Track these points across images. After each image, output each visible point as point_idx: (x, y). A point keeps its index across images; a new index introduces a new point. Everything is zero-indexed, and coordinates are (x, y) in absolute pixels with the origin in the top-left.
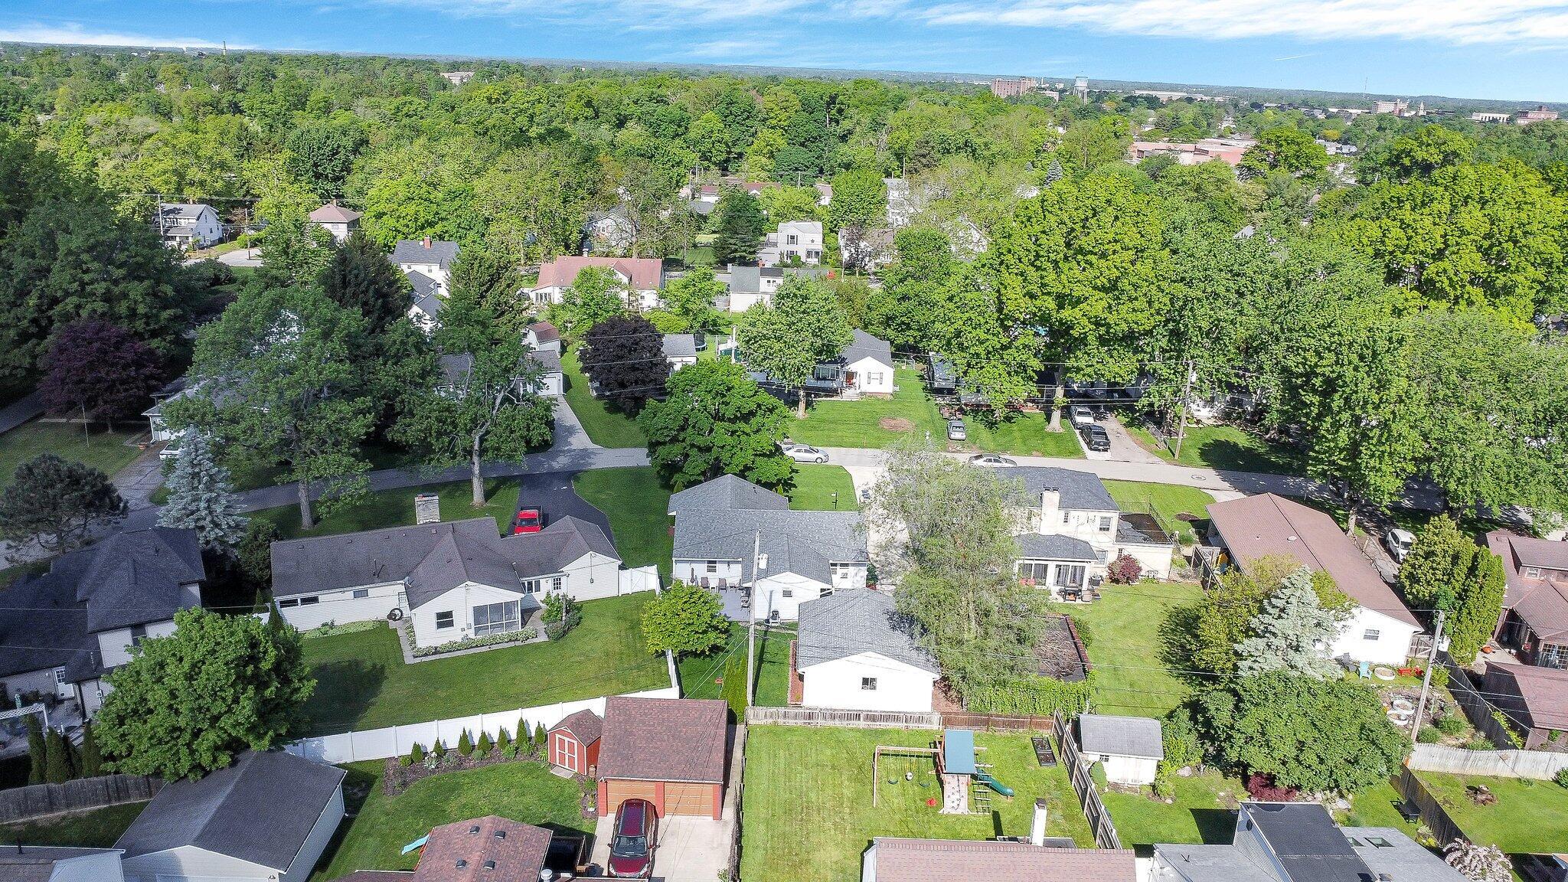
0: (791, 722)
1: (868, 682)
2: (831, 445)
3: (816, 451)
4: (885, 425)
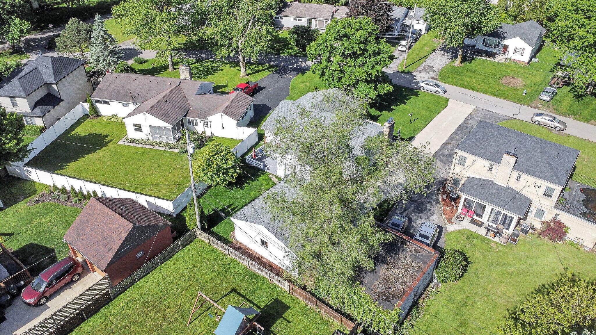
1: (264, 243)
2: (457, 85)
3: (438, 86)
4: (504, 81)
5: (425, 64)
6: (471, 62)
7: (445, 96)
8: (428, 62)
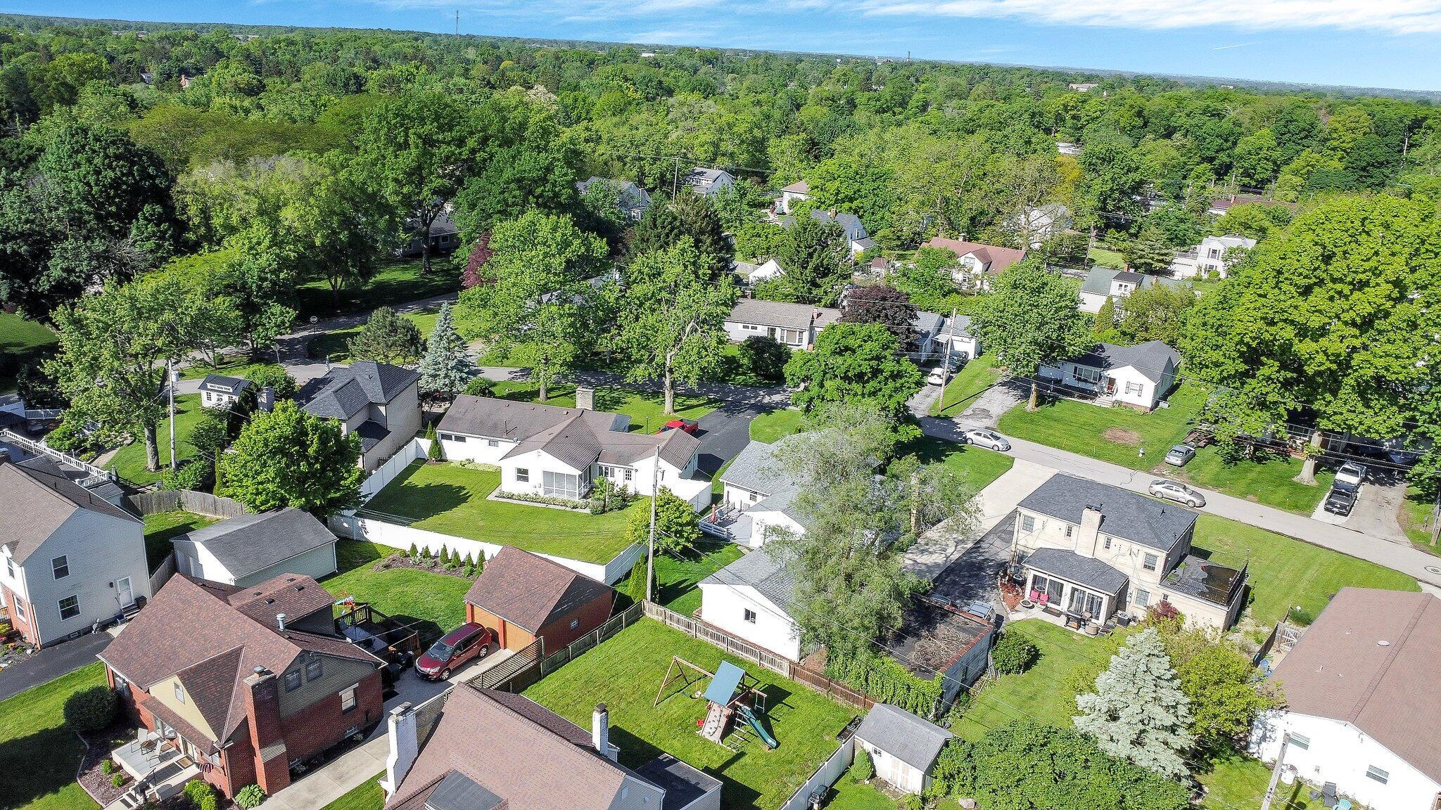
0: (675, 626)
1: (749, 615)
2: (1029, 440)
3: (997, 438)
4: (1107, 435)
5: (974, 405)
6: (1053, 405)
7: (1008, 453)
8: (980, 403)
